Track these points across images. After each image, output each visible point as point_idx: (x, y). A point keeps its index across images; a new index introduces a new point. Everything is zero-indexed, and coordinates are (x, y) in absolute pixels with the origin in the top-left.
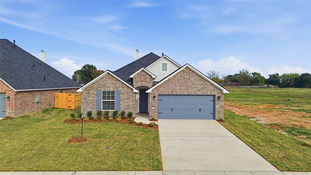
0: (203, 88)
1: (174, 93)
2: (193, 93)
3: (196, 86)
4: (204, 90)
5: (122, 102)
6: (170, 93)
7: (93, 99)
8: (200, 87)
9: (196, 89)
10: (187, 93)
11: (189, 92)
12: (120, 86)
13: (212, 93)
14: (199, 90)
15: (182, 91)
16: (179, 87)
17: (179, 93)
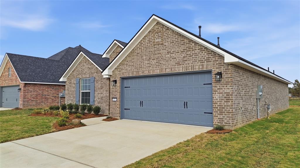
0: (186, 59)
1: (140, 73)
2: (168, 71)
3: (174, 55)
4: (189, 62)
6: (135, 74)
7: (74, 90)
8: (180, 57)
9: (173, 62)
10: (157, 72)
11: (161, 70)
13: (205, 66)
14: (178, 64)
15: (151, 68)
16: (146, 62)
17: (146, 73)
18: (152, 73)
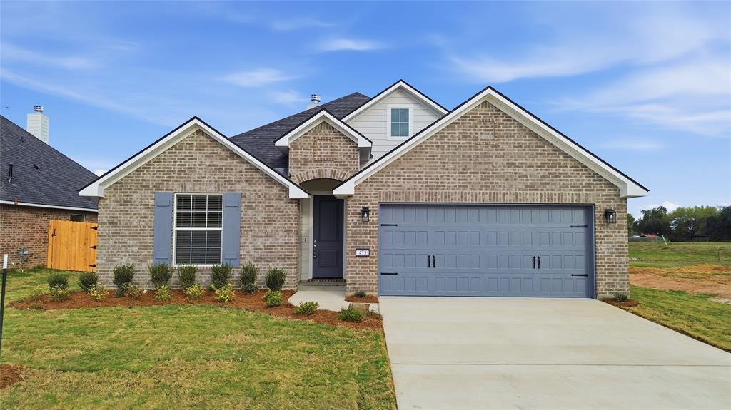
0: (546, 180)
1: (439, 197)
2: (509, 199)
3: (521, 170)
4: (553, 187)
5: (247, 237)
6: (423, 199)
7: (143, 224)
8: (534, 175)
9: (519, 184)
10: (486, 198)
11: (494, 195)
12: (243, 178)
13: (583, 197)
14: (532, 187)
15: (467, 190)
16: (456, 176)
17: (456, 198)
18: (470, 200)
